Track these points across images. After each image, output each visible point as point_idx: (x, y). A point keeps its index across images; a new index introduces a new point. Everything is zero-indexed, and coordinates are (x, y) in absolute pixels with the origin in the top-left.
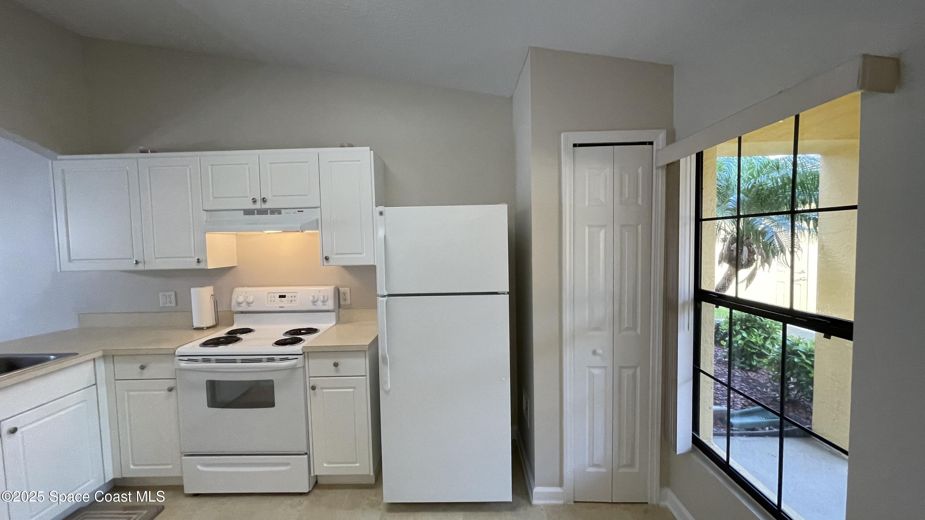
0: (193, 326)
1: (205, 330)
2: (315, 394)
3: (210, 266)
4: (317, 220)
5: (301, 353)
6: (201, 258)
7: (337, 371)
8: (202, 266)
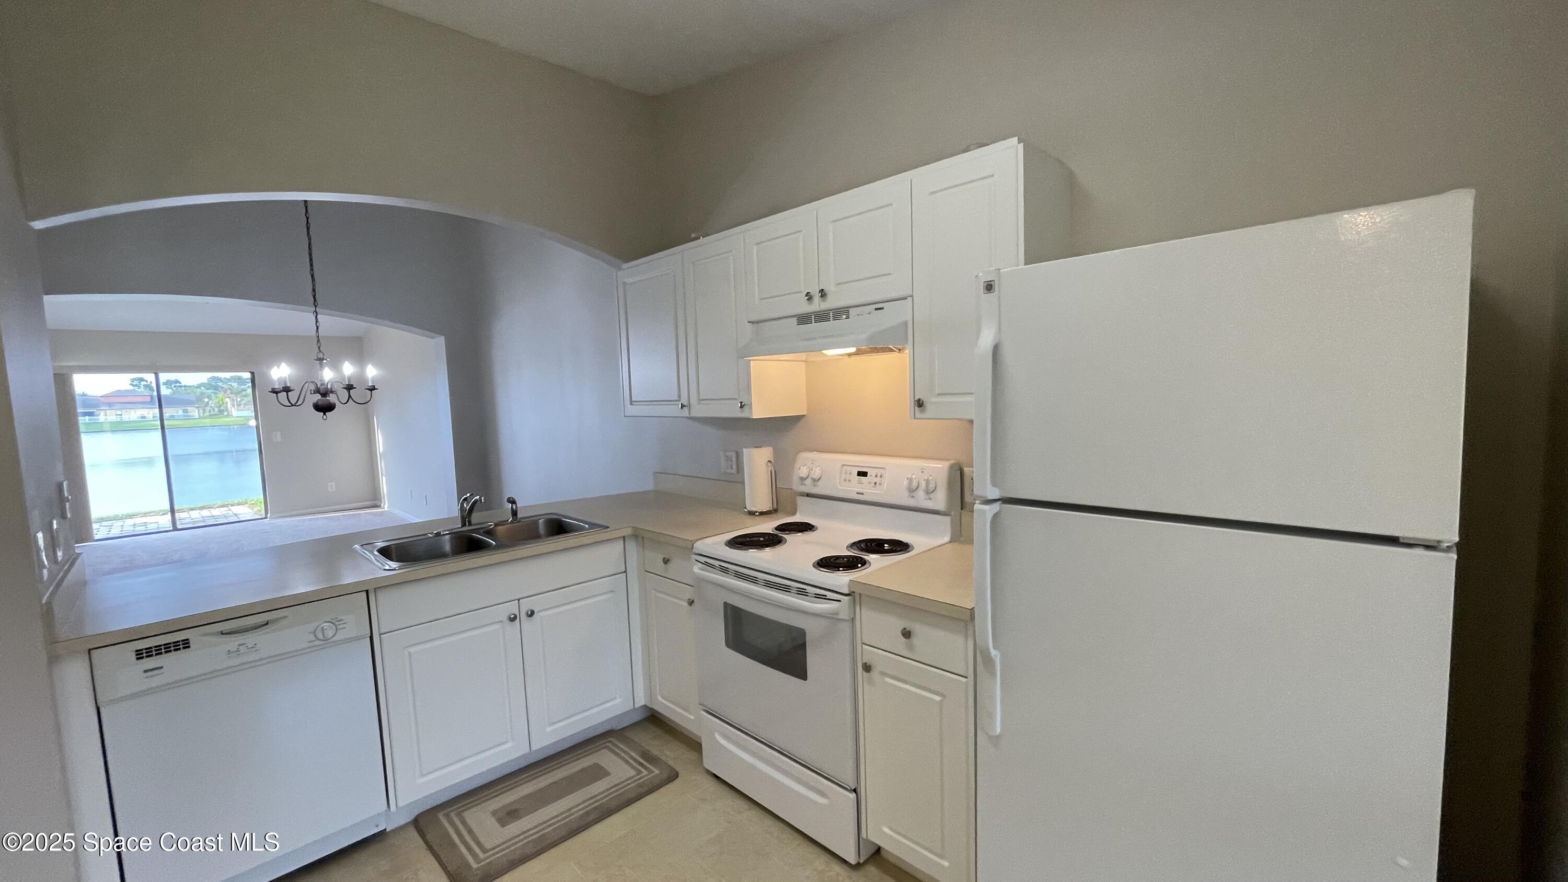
0: (746, 508)
1: (757, 516)
2: (871, 682)
3: (756, 415)
4: (906, 323)
5: (846, 591)
6: (745, 402)
7: (911, 648)
8: (745, 414)
